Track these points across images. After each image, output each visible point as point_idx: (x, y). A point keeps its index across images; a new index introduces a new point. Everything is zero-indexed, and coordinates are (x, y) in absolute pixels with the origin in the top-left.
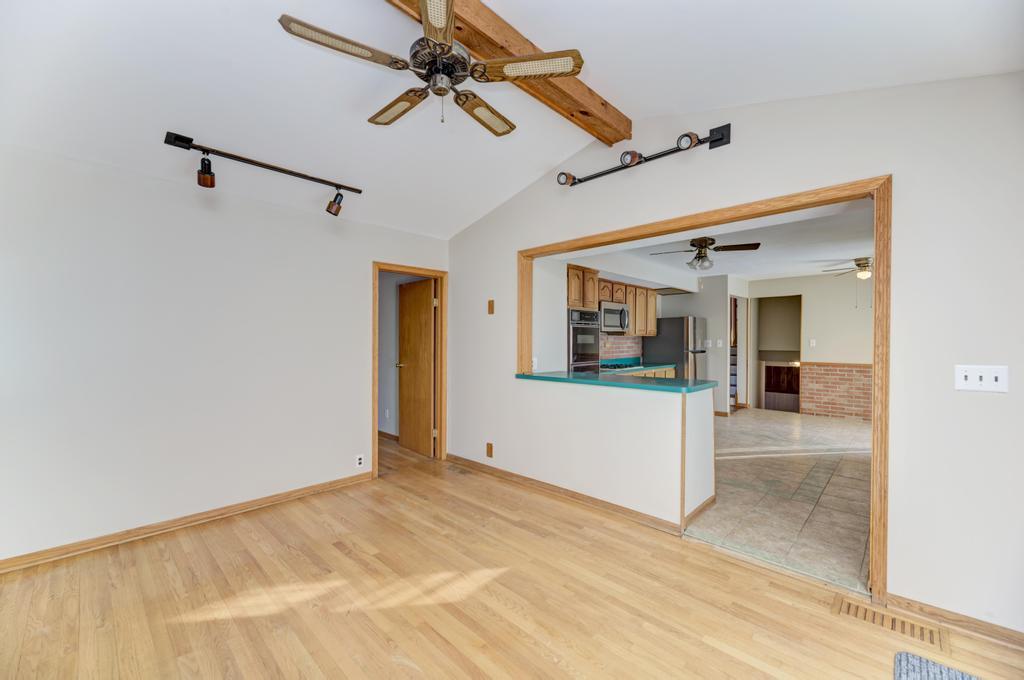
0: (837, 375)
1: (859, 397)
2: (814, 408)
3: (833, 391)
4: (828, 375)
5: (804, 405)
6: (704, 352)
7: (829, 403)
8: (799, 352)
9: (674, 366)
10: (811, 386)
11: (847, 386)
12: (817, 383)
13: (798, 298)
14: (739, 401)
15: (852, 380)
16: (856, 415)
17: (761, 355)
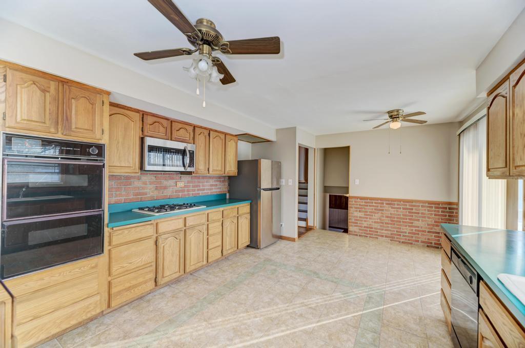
0: (373, 206)
1: (388, 223)
2: (358, 231)
3: (370, 218)
4: (367, 206)
5: (351, 228)
6: (279, 189)
7: (367, 227)
8: (348, 187)
9: (250, 202)
10: (356, 214)
11: (380, 215)
12: (360, 211)
13: (348, 148)
14: (309, 224)
15: (383, 210)
16: (386, 237)
17: (326, 189)
